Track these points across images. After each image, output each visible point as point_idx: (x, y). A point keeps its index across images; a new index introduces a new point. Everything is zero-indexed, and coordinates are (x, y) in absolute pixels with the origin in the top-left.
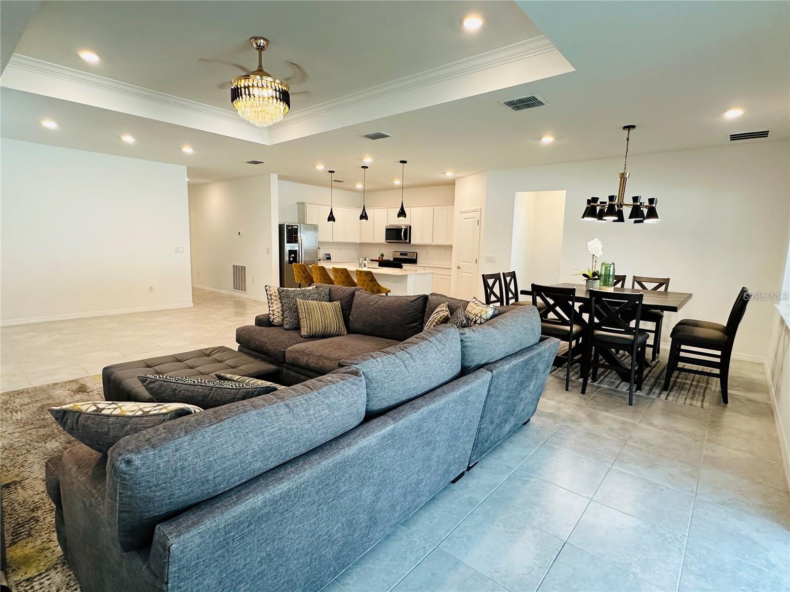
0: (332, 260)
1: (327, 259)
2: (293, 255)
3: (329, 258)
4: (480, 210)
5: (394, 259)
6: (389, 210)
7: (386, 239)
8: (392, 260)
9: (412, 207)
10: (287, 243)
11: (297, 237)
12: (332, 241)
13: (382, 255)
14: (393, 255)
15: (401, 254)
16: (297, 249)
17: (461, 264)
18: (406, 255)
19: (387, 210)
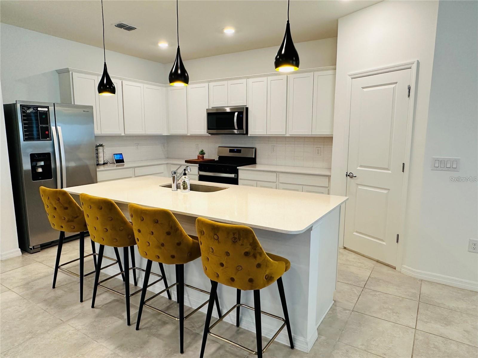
0: (126, 164)
1: (118, 161)
2: (42, 163)
3: (120, 161)
4: (414, 67)
5: (220, 157)
6: (211, 84)
7: (208, 129)
8: (216, 159)
9: (248, 78)
10: (25, 140)
11: (48, 129)
12: (123, 134)
13: (202, 153)
14: (219, 152)
15: (231, 151)
16: (49, 150)
17: (356, 170)
18: (239, 151)
19: (207, 84)
